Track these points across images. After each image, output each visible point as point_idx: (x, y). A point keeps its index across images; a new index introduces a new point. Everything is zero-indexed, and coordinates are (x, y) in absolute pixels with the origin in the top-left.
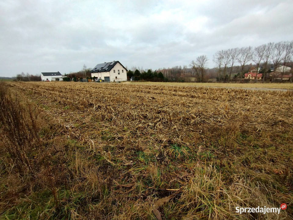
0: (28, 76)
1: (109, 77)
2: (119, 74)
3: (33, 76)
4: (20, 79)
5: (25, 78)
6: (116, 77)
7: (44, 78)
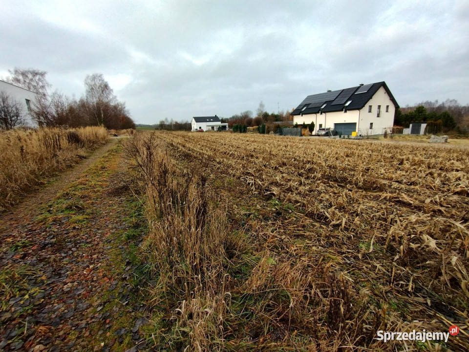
0: (171, 123)
1: (355, 124)
2: (378, 115)
3: (178, 123)
4: (162, 127)
5: (168, 125)
6: (371, 125)
7: (195, 126)
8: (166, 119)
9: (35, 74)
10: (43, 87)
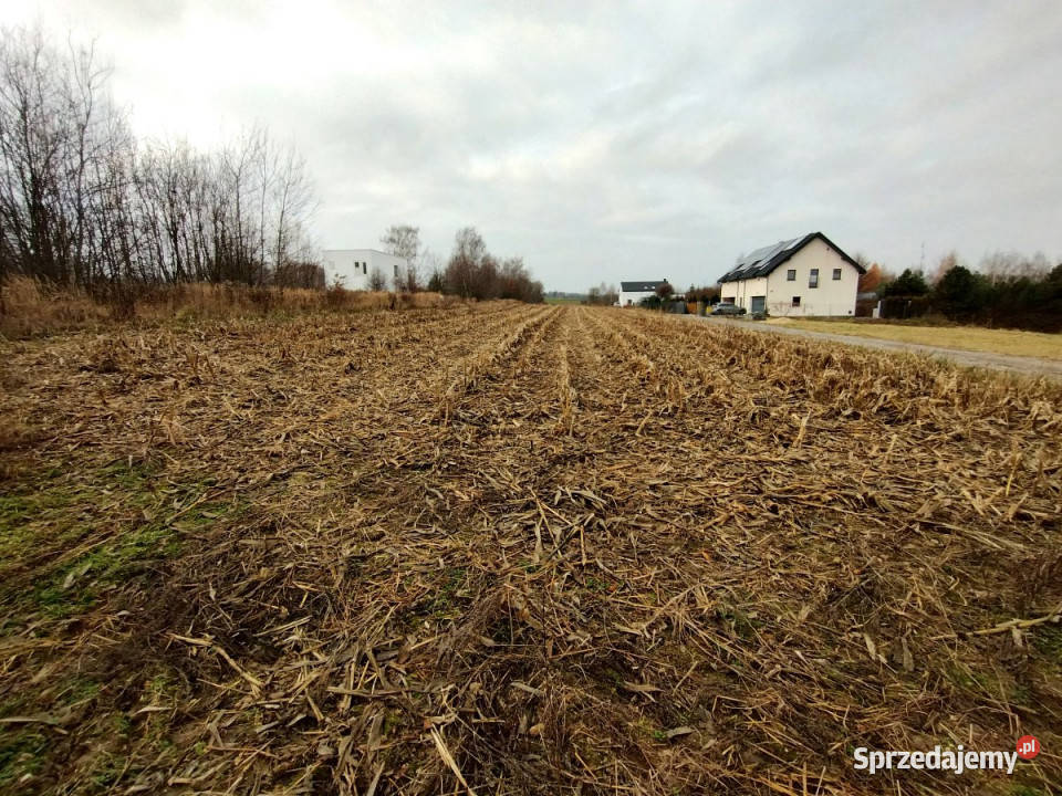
1: (763, 297)
2: (813, 285)
6: (797, 300)
7: (621, 297)
8: (603, 285)
9: (409, 230)
10: (415, 245)
